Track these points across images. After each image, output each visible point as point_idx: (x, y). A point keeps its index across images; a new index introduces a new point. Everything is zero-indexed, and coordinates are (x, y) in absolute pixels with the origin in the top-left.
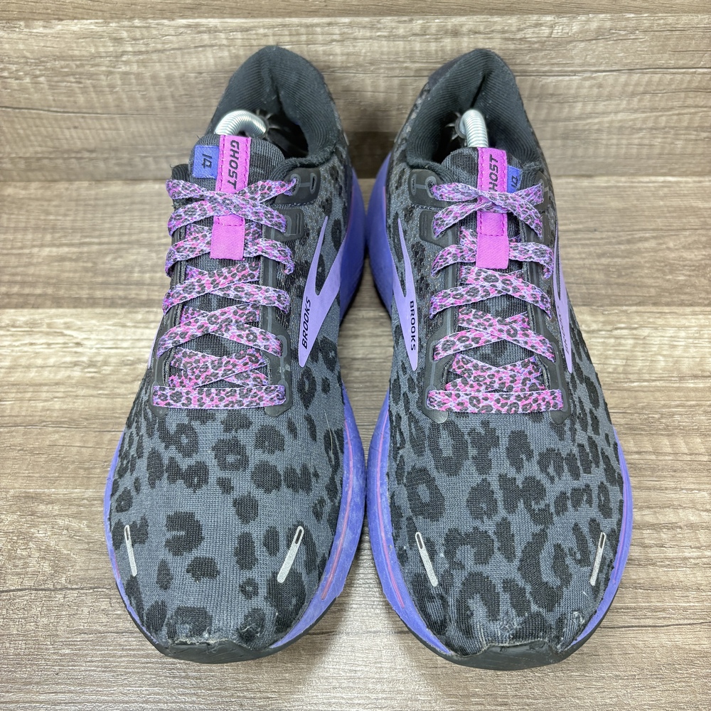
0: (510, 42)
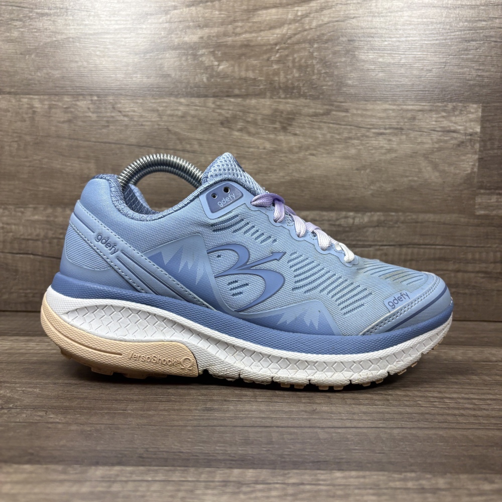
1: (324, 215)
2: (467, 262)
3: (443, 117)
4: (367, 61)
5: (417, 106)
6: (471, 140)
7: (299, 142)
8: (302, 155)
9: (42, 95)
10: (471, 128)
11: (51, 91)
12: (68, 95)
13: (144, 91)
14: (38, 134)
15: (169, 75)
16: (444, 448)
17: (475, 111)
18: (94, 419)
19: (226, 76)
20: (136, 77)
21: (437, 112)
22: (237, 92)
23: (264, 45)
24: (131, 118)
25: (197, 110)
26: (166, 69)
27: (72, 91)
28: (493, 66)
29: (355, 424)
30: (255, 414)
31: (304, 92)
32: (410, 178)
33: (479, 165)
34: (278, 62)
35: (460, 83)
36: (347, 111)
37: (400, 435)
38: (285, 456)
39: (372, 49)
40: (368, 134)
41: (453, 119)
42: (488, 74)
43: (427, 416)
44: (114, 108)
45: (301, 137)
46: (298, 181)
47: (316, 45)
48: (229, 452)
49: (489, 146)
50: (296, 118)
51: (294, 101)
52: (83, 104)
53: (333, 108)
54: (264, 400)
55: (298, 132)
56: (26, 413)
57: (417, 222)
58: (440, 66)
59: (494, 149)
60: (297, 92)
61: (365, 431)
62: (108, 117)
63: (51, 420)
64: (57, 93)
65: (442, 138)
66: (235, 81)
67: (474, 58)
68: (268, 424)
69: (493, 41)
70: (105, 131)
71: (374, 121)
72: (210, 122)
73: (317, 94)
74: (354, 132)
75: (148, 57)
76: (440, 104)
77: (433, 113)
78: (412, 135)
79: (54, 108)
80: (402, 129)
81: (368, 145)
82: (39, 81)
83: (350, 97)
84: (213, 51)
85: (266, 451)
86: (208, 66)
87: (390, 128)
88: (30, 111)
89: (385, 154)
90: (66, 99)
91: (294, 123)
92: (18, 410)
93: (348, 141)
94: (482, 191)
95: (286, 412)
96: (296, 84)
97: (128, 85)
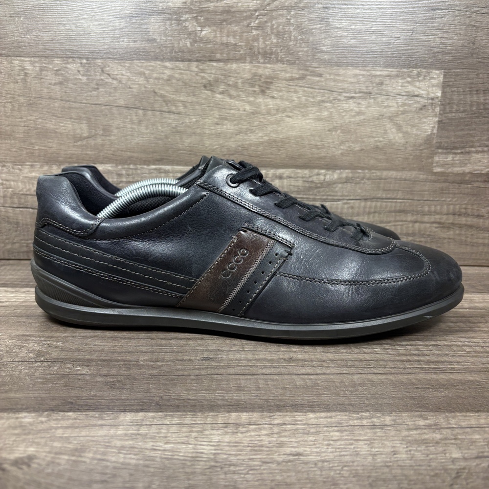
0: (306, 183)
1: (299, 173)
2: (424, 214)
3: (408, 82)
4: (340, 28)
5: (385, 72)
6: (432, 104)
7: (277, 105)
8: (279, 116)
9: (33, 57)
10: (433, 93)
11: (42, 53)
12: (57, 57)
13: (131, 55)
14: (31, 95)
15: (155, 40)
16: (392, 390)
17: (437, 76)
18: (114, 371)
19: (208, 42)
20: (123, 41)
21: (403, 78)
22: (218, 56)
23: (244, 11)
24: (119, 81)
25: (181, 73)
26: (151, 34)
27: (62, 53)
28: (456, 34)
29: (324, 371)
30: (244, 363)
31: (281, 58)
32: (377, 139)
33: (438, 127)
34: (257, 28)
35: (425, 50)
36: (320, 76)
37: (360, 380)
38: (270, 401)
39: (346, 16)
40: (339, 97)
41: (417, 84)
42: (450, 41)
43: (381, 363)
44: (102, 71)
45: (278, 100)
46: (275, 141)
47: (293, 12)
48: (226, 398)
49: (448, 110)
50: (274, 81)
51: (272, 66)
52: (73, 67)
53: (308, 73)
54: (250, 349)
55: (275, 95)
56: (56, 366)
57: (381, 179)
58: (408, 34)
59: (452, 112)
60: (275, 58)
61: (332, 377)
62: (97, 80)
63: (79, 372)
64: (47, 56)
65: (406, 102)
66: (217, 46)
67: (439, 26)
68: (255, 372)
69: (457, 10)
70: (95, 93)
71: (346, 85)
72: (194, 85)
73: (294, 59)
74: (326, 95)
75: (134, 21)
76: (405, 70)
77: (400, 78)
78: (380, 99)
79: (45, 70)
80: (370, 93)
81: (339, 108)
82: (28, 43)
83: (324, 62)
84: (197, 17)
85: (255, 396)
86: (191, 31)
87: (360, 92)
88: (23, 72)
89: (354, 116)
90: (57, 61)
91: (271, 87)
92: (50, 363)
93: (321, 104)
94: (440, 151)
95: (269, 361)
96: (274, 50)
97: (115, 49)
